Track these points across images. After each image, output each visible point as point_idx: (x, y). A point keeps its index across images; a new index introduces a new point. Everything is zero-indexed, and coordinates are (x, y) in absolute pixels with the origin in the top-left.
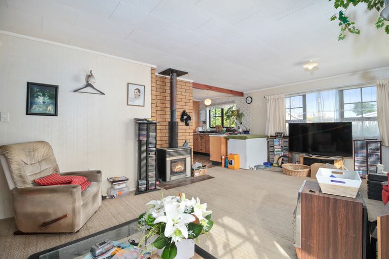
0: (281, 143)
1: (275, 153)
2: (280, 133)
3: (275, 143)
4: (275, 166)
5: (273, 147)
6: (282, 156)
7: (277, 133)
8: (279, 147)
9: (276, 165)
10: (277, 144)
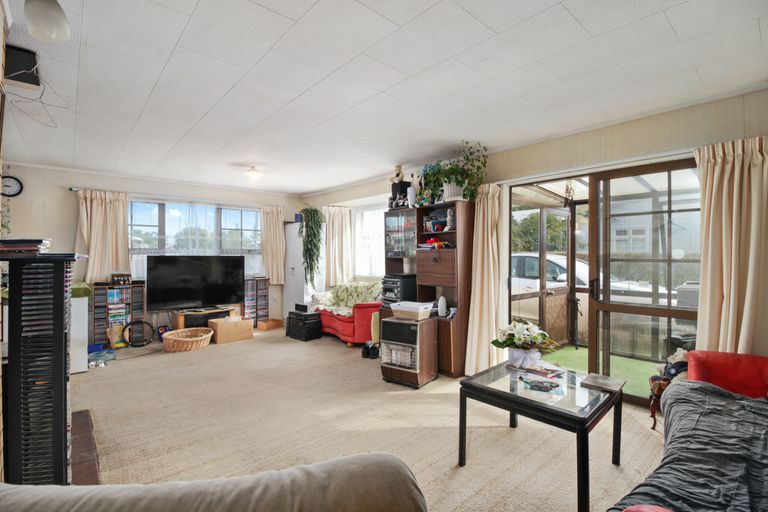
0: (124, 296)
1: (110, 319)
2: (123, 276)
3: (110, 300)
4: (117, 349)
5: (105, 307)
6: (128, 325)
7: (118, 276)
8: (121, 306)
9: (122, 345)
10: (116, 299)
